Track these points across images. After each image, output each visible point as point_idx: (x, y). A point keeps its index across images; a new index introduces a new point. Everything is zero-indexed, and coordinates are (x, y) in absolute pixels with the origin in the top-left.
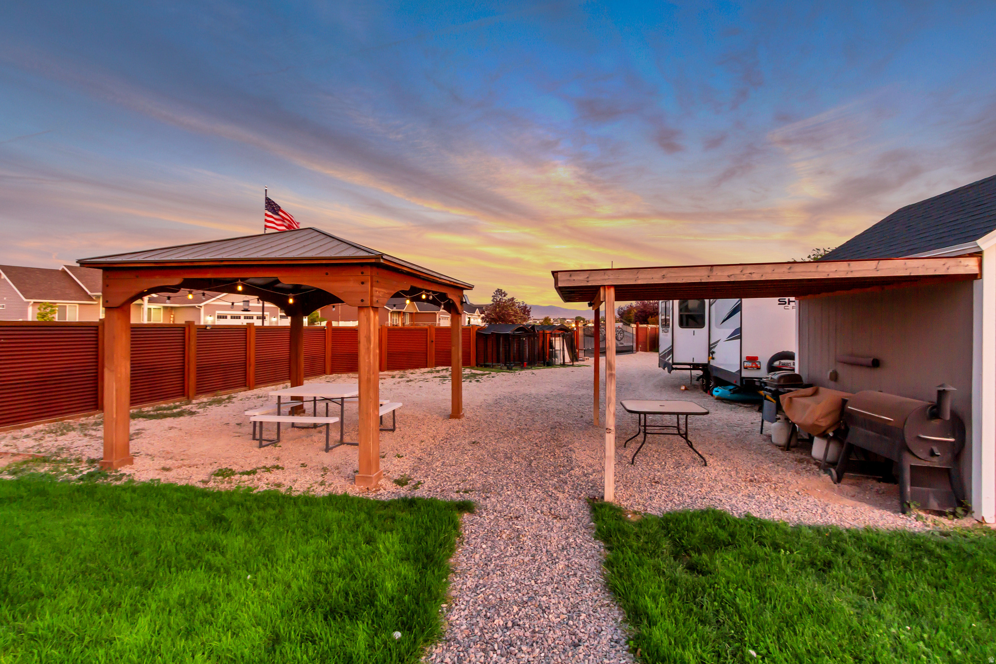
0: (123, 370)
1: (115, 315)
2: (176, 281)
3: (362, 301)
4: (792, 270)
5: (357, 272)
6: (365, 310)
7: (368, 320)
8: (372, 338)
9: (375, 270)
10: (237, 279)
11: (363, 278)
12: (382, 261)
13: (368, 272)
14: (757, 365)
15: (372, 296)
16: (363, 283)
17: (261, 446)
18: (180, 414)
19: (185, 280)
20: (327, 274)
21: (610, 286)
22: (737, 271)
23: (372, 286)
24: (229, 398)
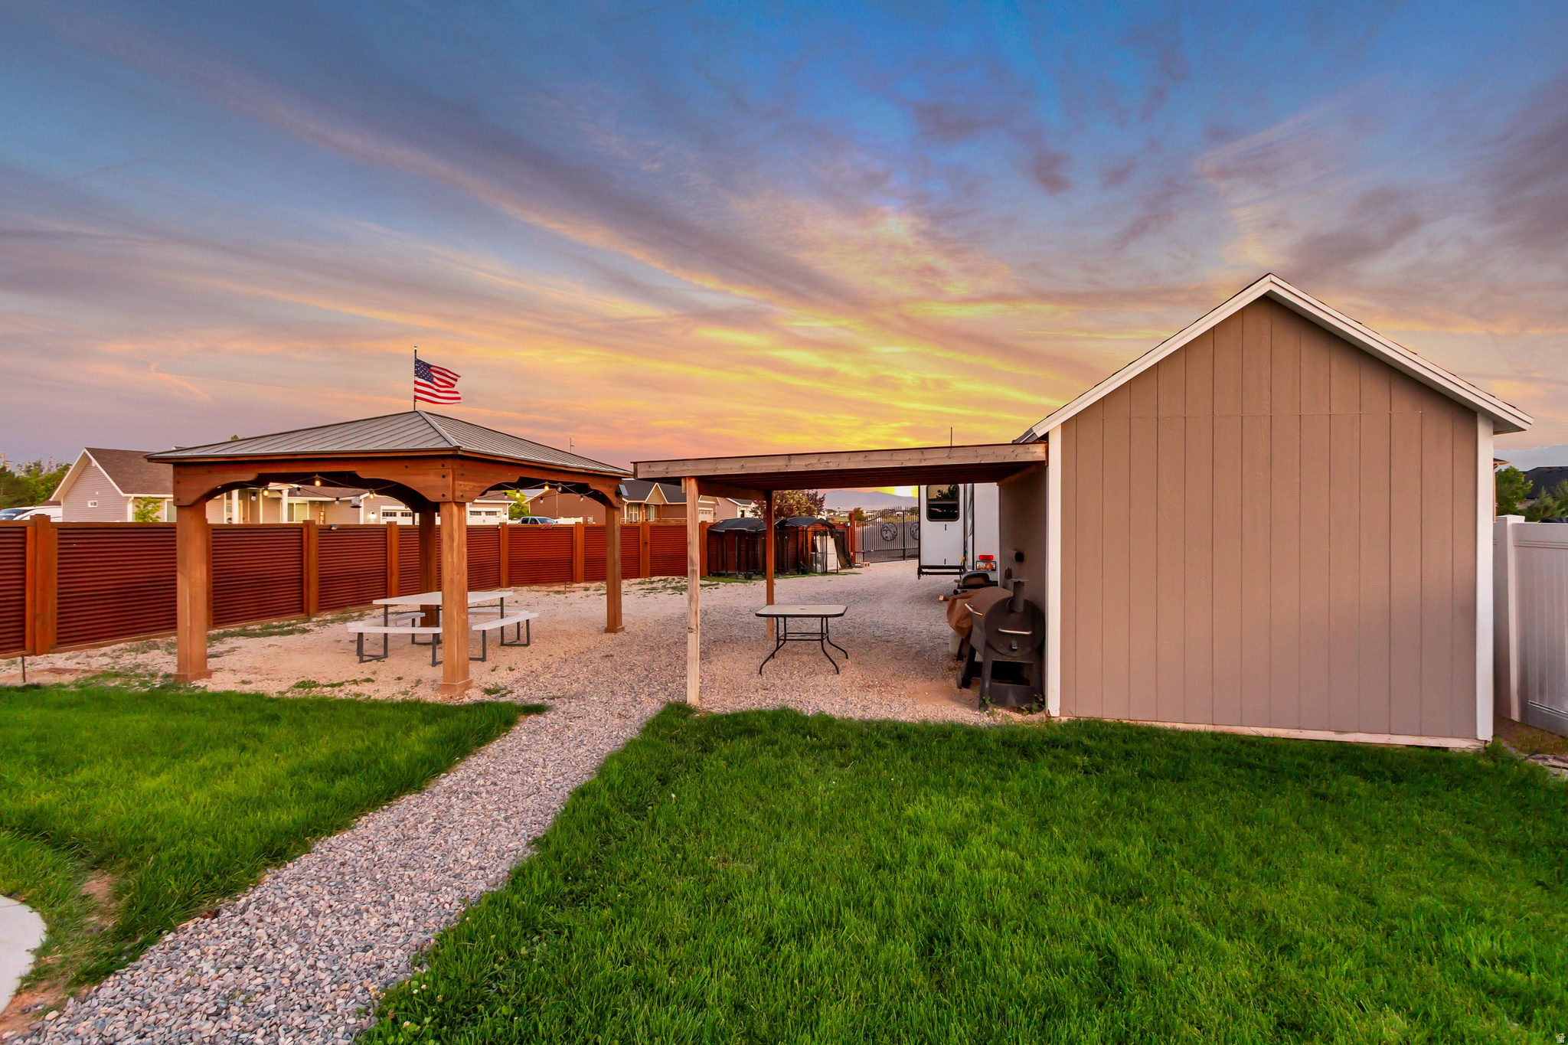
0: (198, 575)
1: (187, 514)
2: (250, 476)
3: (444, 495)
4: (867, 459)
5: (438, 464)
6: (448, 505)
7: (451, 515)
8: (456, 536)
9: (457, 464)
10: (314, 474)
11: (444, 472)
12: (460, 453)
13: (449, 463)
14: (992, 566)
15: (454, 491)
16: (444, 477)
17: (362, 661)
18: (290, 633)
19: (260, 475)
20: (407, 467)
21: (691, 477)
22: (813, 460)
23: (454, 480)
24: (360, 616)
